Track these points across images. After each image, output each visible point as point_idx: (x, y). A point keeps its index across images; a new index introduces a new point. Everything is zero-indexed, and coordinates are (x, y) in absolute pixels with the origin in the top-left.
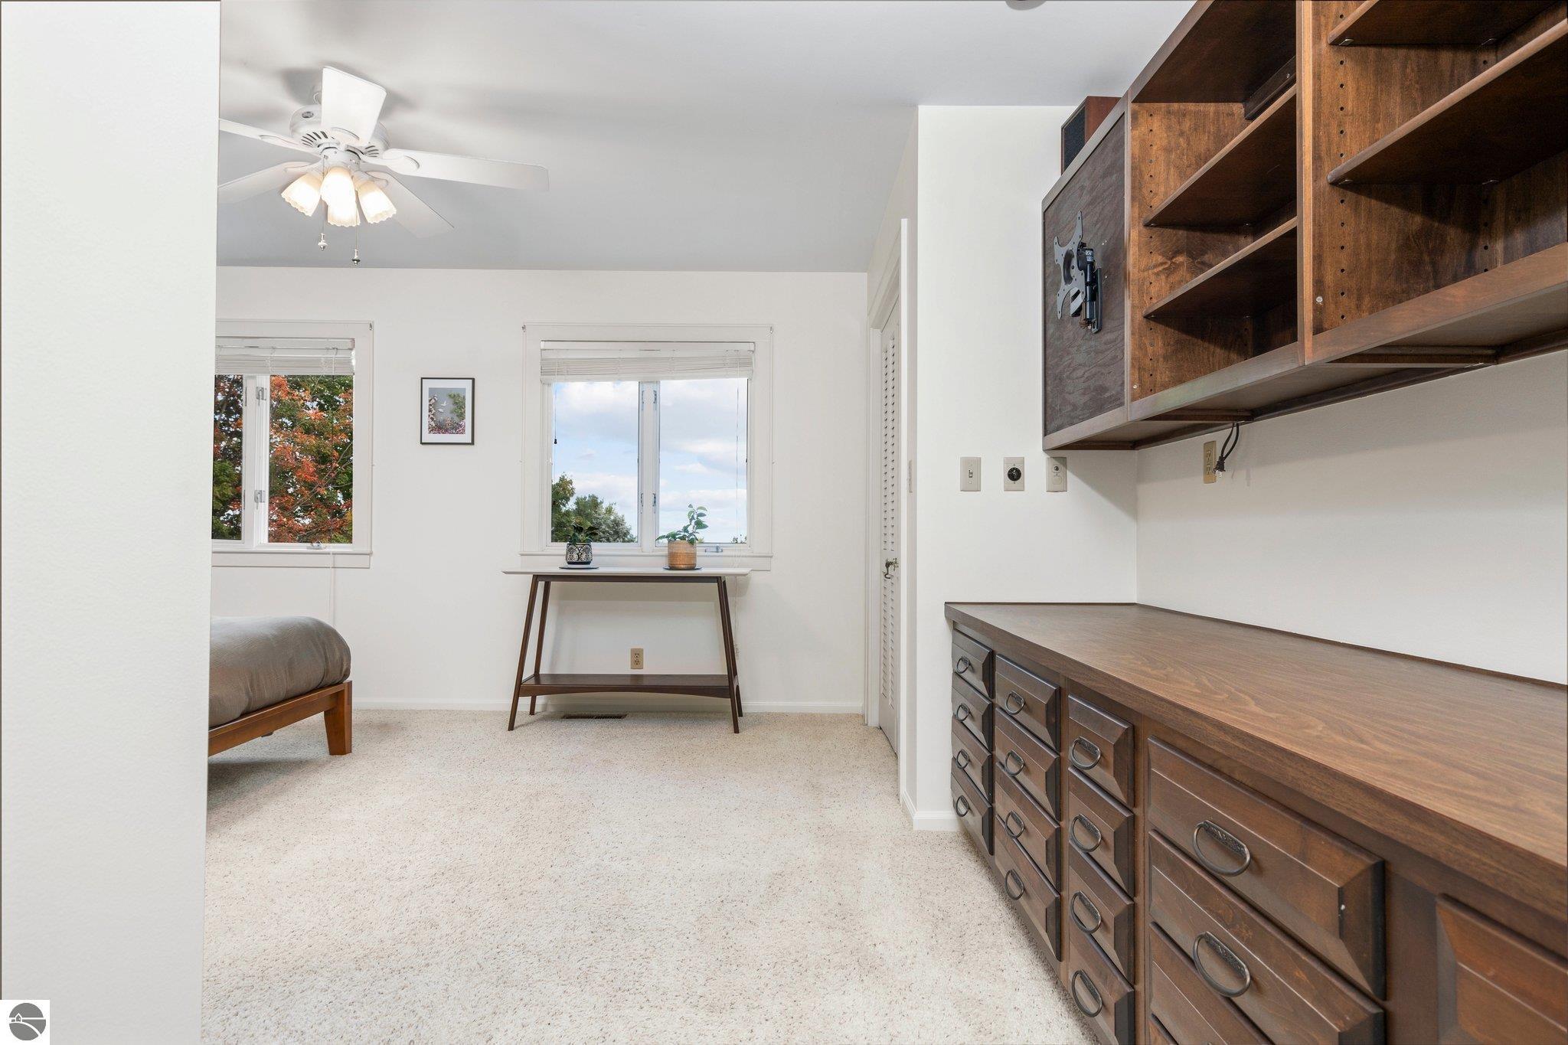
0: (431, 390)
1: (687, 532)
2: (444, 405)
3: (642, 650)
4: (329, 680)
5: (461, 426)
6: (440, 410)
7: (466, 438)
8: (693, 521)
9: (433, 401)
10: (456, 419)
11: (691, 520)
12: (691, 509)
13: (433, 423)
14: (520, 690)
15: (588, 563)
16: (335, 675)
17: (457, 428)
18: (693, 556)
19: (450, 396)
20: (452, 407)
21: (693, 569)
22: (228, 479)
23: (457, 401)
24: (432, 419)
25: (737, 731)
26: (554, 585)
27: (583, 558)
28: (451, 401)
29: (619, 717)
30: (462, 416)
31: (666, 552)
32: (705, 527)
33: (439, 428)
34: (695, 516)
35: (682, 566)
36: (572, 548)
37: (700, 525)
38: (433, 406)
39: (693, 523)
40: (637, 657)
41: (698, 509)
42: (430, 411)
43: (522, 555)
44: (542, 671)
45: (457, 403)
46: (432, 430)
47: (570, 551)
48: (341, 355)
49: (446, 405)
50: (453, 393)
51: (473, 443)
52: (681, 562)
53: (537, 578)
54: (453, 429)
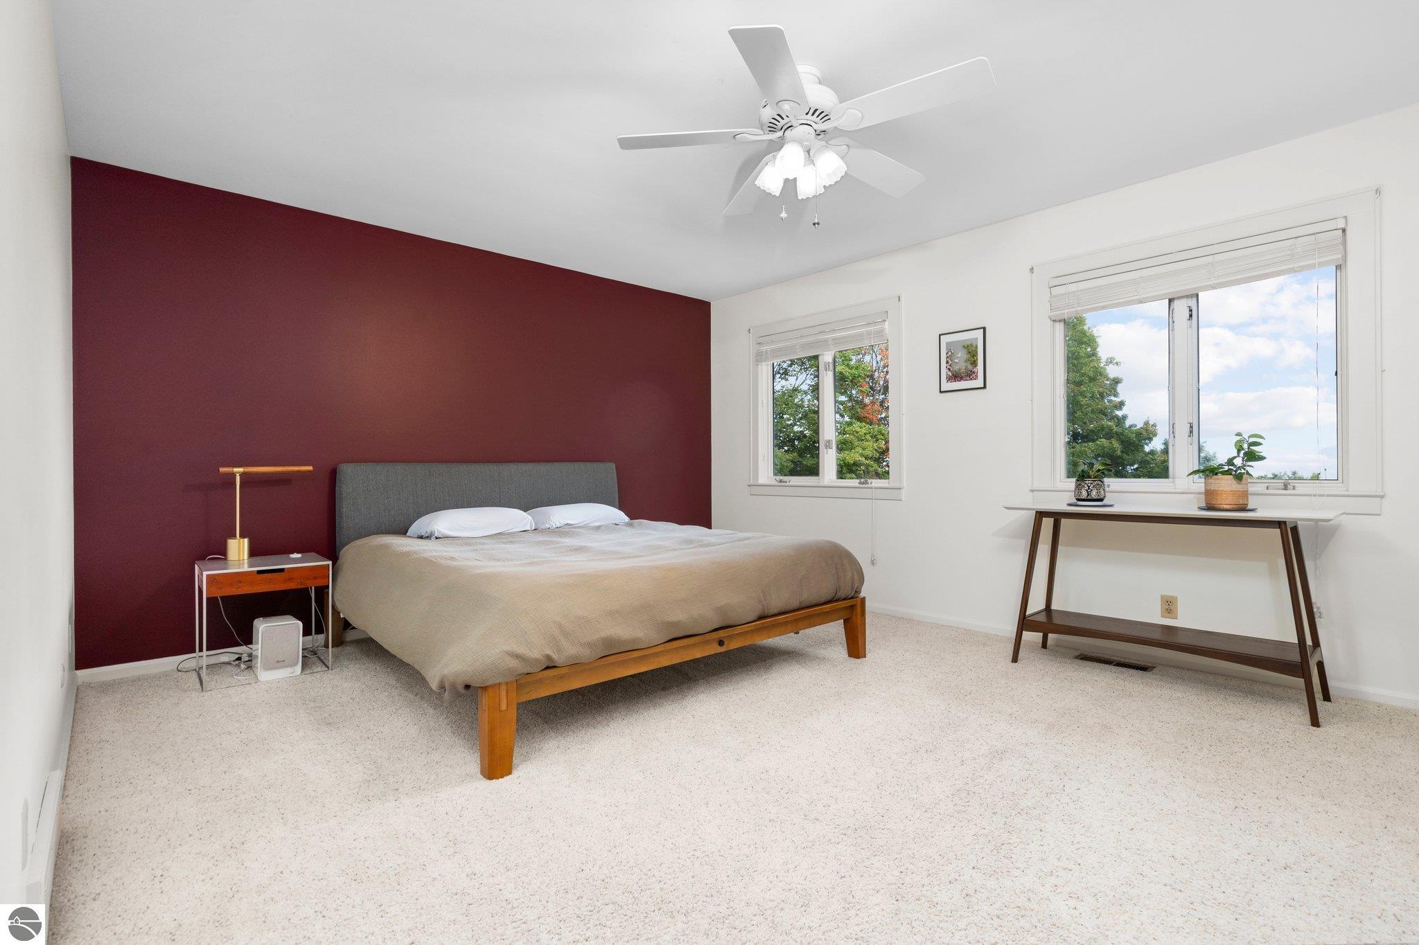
0: (948, 344)
1: (1233, 465)
2: (959, 355)
3: (1176, 598)
4: (842, 594)
5: (974, 373)
6: (956, 361)
7: (979, 383)
8: (1242, 452)
9: (950, 353)
10: (970, 367)
11: (1239, 451)
12: (1239, 438)
13: (950, 374)
14: (1025, 623)
15: (1101, 500)
16: (845, 591)
17: (970, 375)
18: (1245, 494)
19: (964, 347)
20: (966, 356)
21: (1243, 509)
22: (883, 437)
23: (971, 351)
24: (949, 369)
25: (1315, 722)
26: (1064, 522)
27: (1094, 494)
28: (965, 351)
29: (1144, 669)
30: (974, 363)
31: (1202, 489)
32: (1262, 458)
33: (955, 377)
34: (1245, 446)
35: (1226, 507)
36: (1080, 485)
37: (1252, 456)
38: (950, 358)
39: (1242, 455)
40: (1169, 606)
41: (1249, 437)
42: (947, 362)
43: (1032, 491)
44: (1054, 607)
45: (970, 352)
46: (949, 379)
47: (1078, 487)
48: (878, 327)
49: (961, 355)
50: (966, 344)
51: (985, 387)
52: (1225, 501)
53: (1041, 515)
54: (967, 376)
